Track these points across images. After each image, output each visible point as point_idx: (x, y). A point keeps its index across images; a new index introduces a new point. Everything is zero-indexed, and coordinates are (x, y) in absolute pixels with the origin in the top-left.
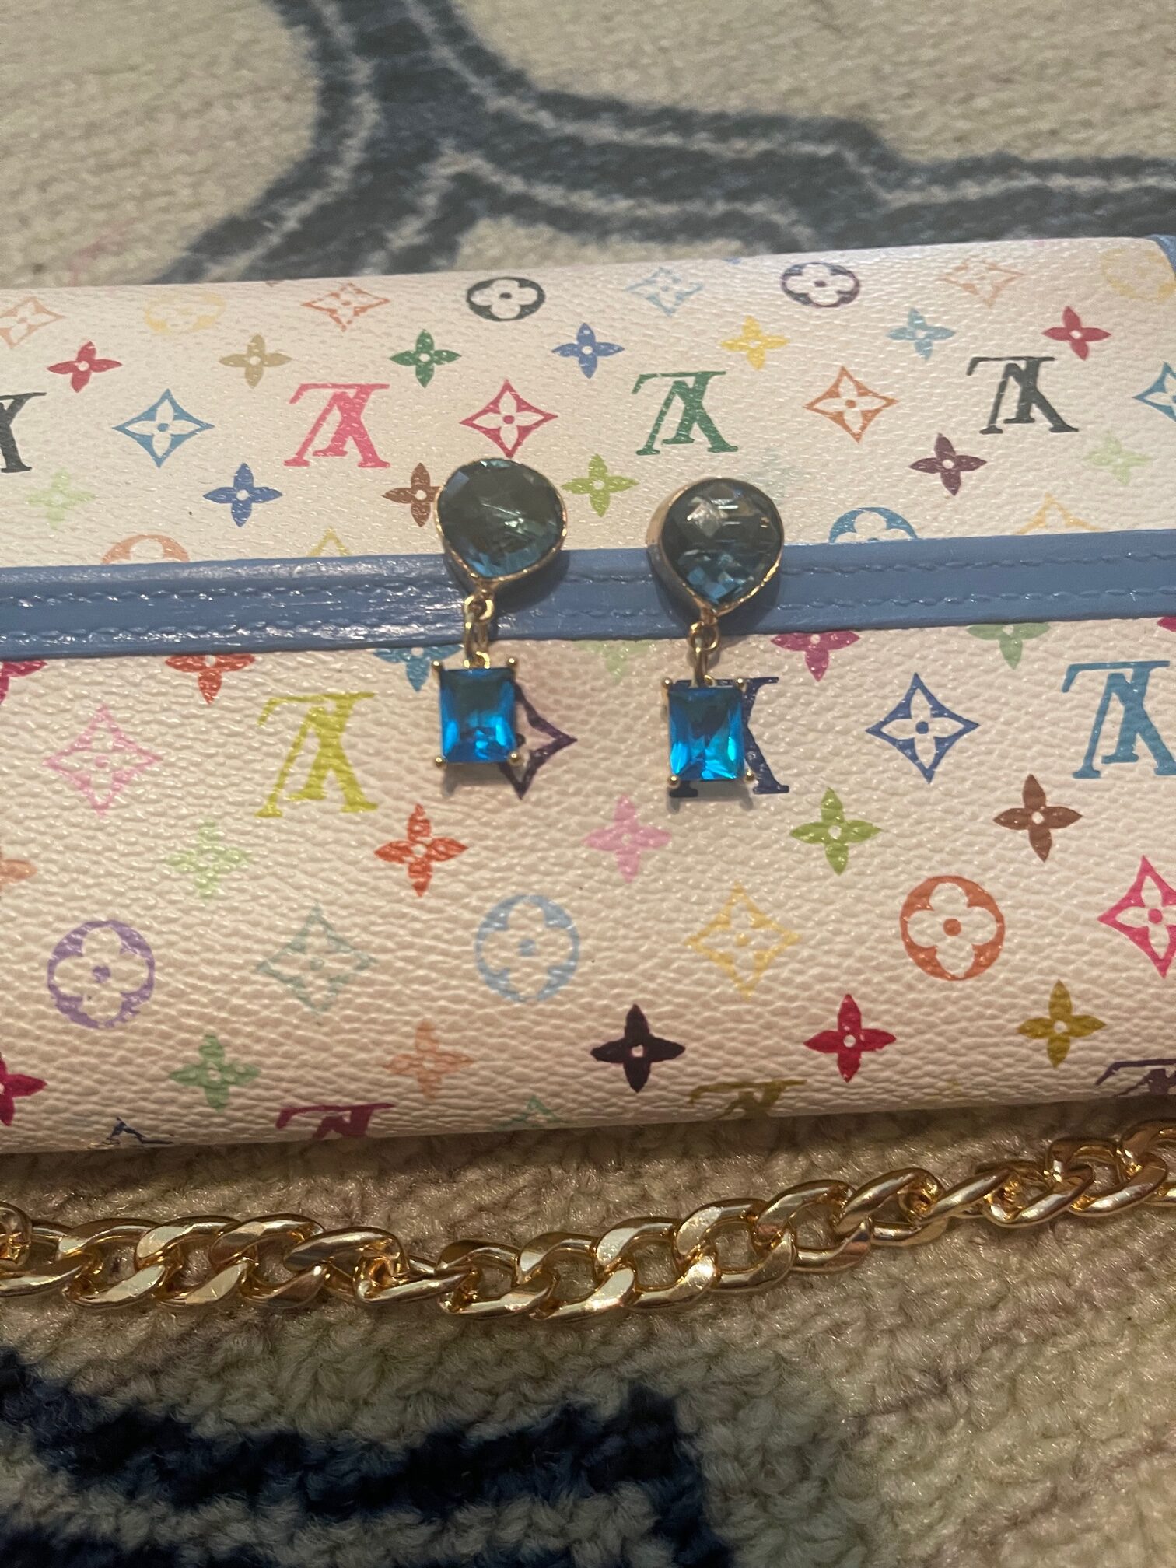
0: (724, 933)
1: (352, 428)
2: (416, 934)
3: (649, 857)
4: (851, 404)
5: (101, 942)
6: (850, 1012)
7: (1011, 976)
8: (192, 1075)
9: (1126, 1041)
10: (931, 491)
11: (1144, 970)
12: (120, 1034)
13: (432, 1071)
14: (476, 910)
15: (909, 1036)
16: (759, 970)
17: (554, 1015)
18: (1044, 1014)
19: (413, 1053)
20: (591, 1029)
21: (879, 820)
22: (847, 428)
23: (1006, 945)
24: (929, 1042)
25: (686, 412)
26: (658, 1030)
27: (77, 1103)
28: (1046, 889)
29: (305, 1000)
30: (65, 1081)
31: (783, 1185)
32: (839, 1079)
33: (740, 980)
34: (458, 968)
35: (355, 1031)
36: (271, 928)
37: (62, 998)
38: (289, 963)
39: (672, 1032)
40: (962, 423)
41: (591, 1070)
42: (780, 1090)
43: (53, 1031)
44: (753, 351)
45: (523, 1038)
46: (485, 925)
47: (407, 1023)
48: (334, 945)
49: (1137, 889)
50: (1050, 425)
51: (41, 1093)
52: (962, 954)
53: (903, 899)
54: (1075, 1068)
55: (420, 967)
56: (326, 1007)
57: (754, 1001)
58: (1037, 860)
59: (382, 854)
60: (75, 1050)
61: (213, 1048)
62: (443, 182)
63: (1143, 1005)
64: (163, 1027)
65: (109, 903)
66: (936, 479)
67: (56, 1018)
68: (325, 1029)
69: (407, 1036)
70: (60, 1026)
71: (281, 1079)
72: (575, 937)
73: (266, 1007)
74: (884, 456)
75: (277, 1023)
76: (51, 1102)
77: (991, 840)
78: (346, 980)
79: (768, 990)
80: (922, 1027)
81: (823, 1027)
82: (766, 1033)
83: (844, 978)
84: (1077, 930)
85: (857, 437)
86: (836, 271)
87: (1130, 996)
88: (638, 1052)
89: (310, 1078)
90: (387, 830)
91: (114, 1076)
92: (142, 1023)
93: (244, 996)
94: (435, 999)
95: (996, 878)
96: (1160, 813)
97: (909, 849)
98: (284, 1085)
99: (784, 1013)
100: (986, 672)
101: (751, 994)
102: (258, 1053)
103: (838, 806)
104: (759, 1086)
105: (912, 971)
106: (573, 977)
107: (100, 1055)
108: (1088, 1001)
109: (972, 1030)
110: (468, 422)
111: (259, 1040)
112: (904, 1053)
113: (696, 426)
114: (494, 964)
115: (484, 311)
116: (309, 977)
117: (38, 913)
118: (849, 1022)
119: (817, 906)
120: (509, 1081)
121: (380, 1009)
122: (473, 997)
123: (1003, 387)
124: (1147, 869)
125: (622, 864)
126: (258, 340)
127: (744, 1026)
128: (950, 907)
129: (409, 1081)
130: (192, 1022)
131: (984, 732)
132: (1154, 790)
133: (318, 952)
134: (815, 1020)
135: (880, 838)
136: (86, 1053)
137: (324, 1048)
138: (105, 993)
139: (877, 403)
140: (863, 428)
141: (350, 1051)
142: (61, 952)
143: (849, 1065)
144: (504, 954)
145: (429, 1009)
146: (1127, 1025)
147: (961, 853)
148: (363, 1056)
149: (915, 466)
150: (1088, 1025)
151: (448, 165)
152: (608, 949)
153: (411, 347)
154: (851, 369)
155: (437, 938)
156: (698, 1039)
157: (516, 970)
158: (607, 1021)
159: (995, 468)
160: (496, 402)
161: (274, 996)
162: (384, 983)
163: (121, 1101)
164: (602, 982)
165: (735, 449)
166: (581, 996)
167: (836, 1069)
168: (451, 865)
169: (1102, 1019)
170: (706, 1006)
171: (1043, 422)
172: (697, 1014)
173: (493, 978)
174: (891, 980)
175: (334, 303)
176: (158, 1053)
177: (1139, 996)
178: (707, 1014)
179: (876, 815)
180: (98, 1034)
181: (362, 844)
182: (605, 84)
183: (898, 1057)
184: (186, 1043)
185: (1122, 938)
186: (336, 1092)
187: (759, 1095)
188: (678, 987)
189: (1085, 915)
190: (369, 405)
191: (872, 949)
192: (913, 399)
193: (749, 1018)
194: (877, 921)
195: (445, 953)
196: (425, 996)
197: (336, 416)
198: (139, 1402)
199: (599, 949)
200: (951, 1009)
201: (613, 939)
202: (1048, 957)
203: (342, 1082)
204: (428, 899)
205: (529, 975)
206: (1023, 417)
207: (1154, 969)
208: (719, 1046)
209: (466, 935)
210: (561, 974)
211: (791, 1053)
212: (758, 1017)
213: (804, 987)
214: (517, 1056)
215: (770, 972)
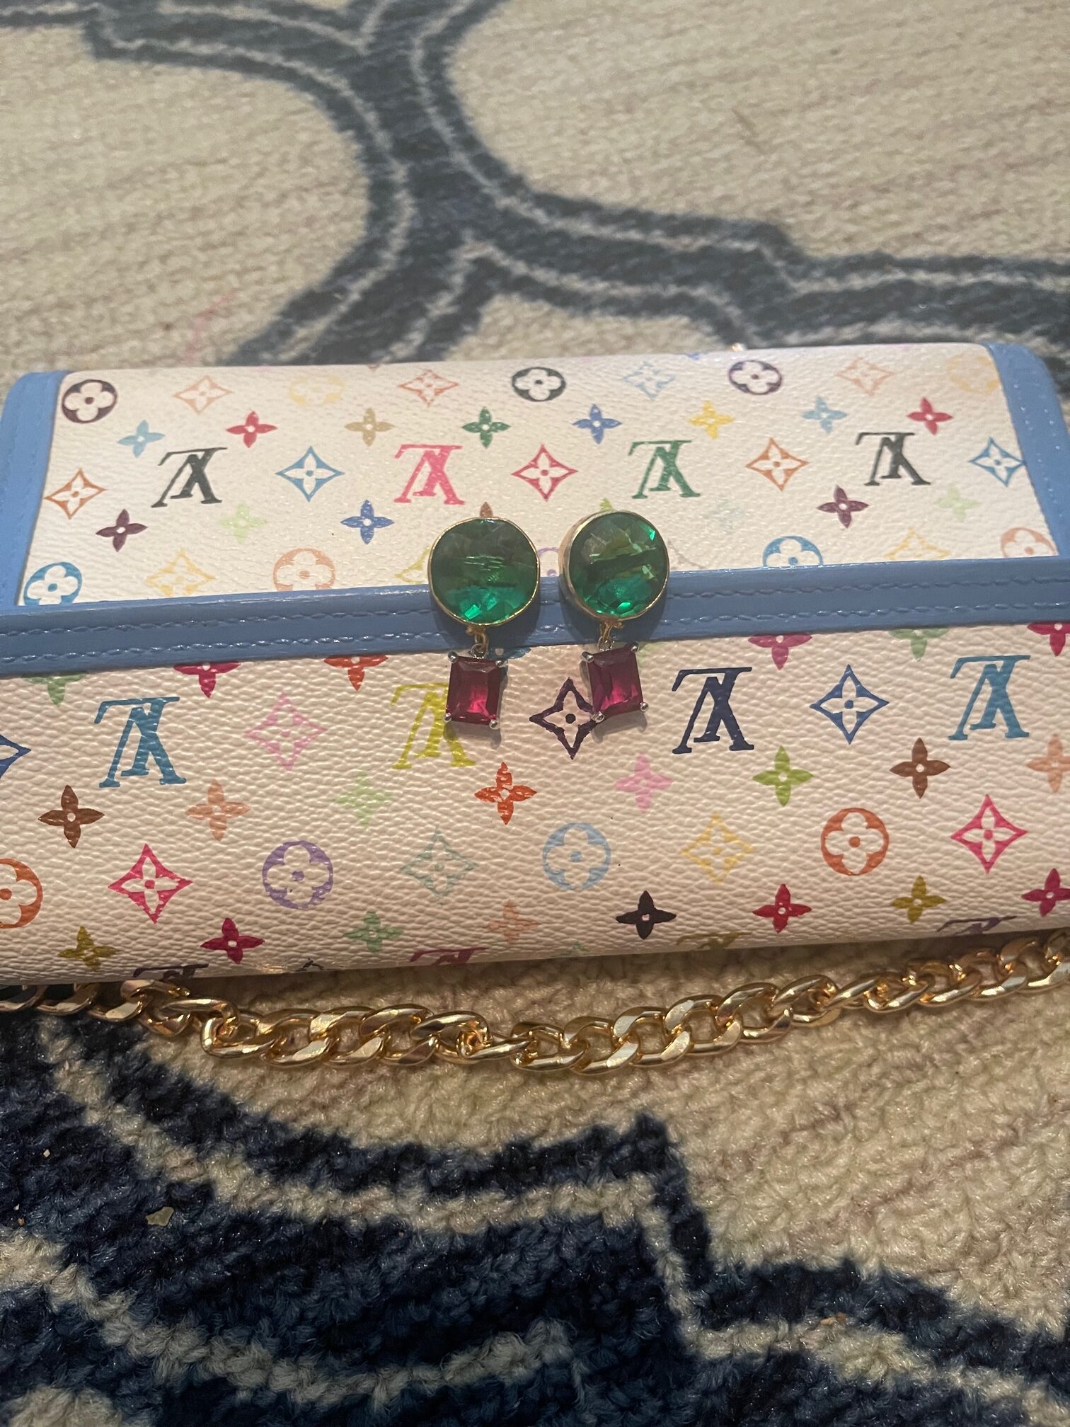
0: (706, 845)
1: (438, 477)
2: (504, 848)
3: (658, 795)
4: (777, 464)
5: (297, 855)
6: (784, 894)
7: (890, 873)
8: (359, 935)
9: (957, 909)
10: (832, 525)
11: (976, 869)
12: (311, 912)
13: (514, 930)
14: (543, 833)
15: (820, 908)
16: (727, 869)
17: (593, 897)
18: (908, 895)
19: (502, 919)
20: (616, 906)
21: (813, 769)
22: (774, 481)
23: (888, 853)
24: (833, 911)
25: (665, 469)
26: (660, 906)
27: (283, 951)
28: (920, 817)
29: (433, 889)
30: (276, 939)
31: (731, 988)
32: (774, 932)
33: (714, 876)
34: (531, 869)
35: (465, 907)
36: (408, 844)
37: (273, 891)
38: (420, 867)
39: (669, 907)
40: (853, 478)
41: (614, 928)
42: (734, 938)
43: (268, 911)
44: (710, 425)
45: (573, 911)
46: (549, 843)
47: (498, 903)
48: (451, 855)
49: (979, 817)
50: (911, 479)
51: (260, 946)
52: (860, 859)
53: (825, 823)
54: (924, 924)
55: (507, 869)
56: (446, 893)
57: (722, 889)
58: (916, 797)
59: (479, 795)
60: (283, 922)
61: (373, 919)
62: (467, 265)
63: (972, 889)
64: (340, 908)
65: (300, 830)
66: (835, 517)
67: (270, 903)
68: (446, 907)
69: (499, 910)
71: (416, 936)
72: (608, 850)
73: (407, 894)
74: (800, 501)
75: (415, 903)
76: (267, 951)
77: (887, 783)
78: (458, 877)
79: (732, 882)
80: (829, 903)
81: (766, 903)
82: (729, 907)
83: (782, 874)
84: (936, 844)
85: (781, 487)
86: (767, 367)
87: (964, 885)
88: (646, 918)
89: (435, 935)
90: (483, 779)
91: (308, 936)
92: (326, 905)
93: (393, 888)
94: (516, 889)
95: (887, 810)
97: (831, 789)
98: (418, 938)
99: (741, 895)
101: (722, 884)
102: (402, 921)
103: (786, 760)
104: (721, 936)
105: (826, 870)
106: (607, 875)
107: (299, 924)
108: (937, 887)
109: (861, 904)
110: (517, 474)
111: (403, 914)
112: (816, 917)
113: (672, 479)
114: (555, 867)
115: (524, 394)
116: (435, 875)
117: (254, 837)
118: (783, 900)
119: (767, 827)
120: (562, 934)
121: (481, 894)
122: (542, 887)
123: (880, 453)
124: (988, 803)
125: (640, 800)
126: (370, 412)
127: (715, 903)
128: (855, 829)
129: (499, 935)
130: (359, 904)
131: (892, 708)
133: (440, 859)
134: (761, 899)
135: (813, 782)
136: (290, 924)
137: (445, 918)
138: (302, 888)
139: (795, 464)
140: (786, 481)
141: (461, 919)
142: (270, 863)
143: (781, 925)
144: (563, 861)
145: (513, 894)
146: (961, 901)
147: (866, 793)
148: (469, 922)
149: (821, 508)
150: (935, 901)
151: (471, 251)
152: (629, 857)
153: (476, 419)
154: (777, 439)
155: (517, 851)
156: (685, 910)
157: (569, 871)
158: (627, 900)
159: (874, 509)
160: (535, 460)
161: (412, 888)
162: (484, 879)
163: (312, 949)
164: (625, 877)
165: (698, 495)
166: (611, 886)
167: (772, 926)
168: (526, 803)
169: (944, 897)
170: (691, 891)
171: (907, 478)
172: (686, 896)
173: (554, 875)
174: (813, 875)
175: (421, 386)
176: (337, 922)
177: (971, 885)
178: (692, 896)
179: (811, 766)
180: (299, 912)
181: (466, 789)
182: (582, 189)
183: (811, 919)
184: (355, 917)
185: (965, 849)
186: (451, 941)
187: (720, 940)
188: (673, 880)
189: (942, 834)
190: (449, 461)
191: (801, 856)
192: (819, 461)
193: (718, 898)
194: (806, 838)
195: (522, 860)
196: (510, 886)
197: (427, 468)
198: (315, 1126)
199: (623, 857)
200: (849, 892)
201: (632, 851)
202: (915, 861)
203: (455, 936)
204: (511, 826)
205: (577, 874)
206: (894, 474)
207: (982, 868)
208: (698, 915)
209: (536, 849)
210: (598, 873)
211: (743, 918)
212: (725, 897)
213: (755, 880)
214: (568, 921)
215: (733, 871)
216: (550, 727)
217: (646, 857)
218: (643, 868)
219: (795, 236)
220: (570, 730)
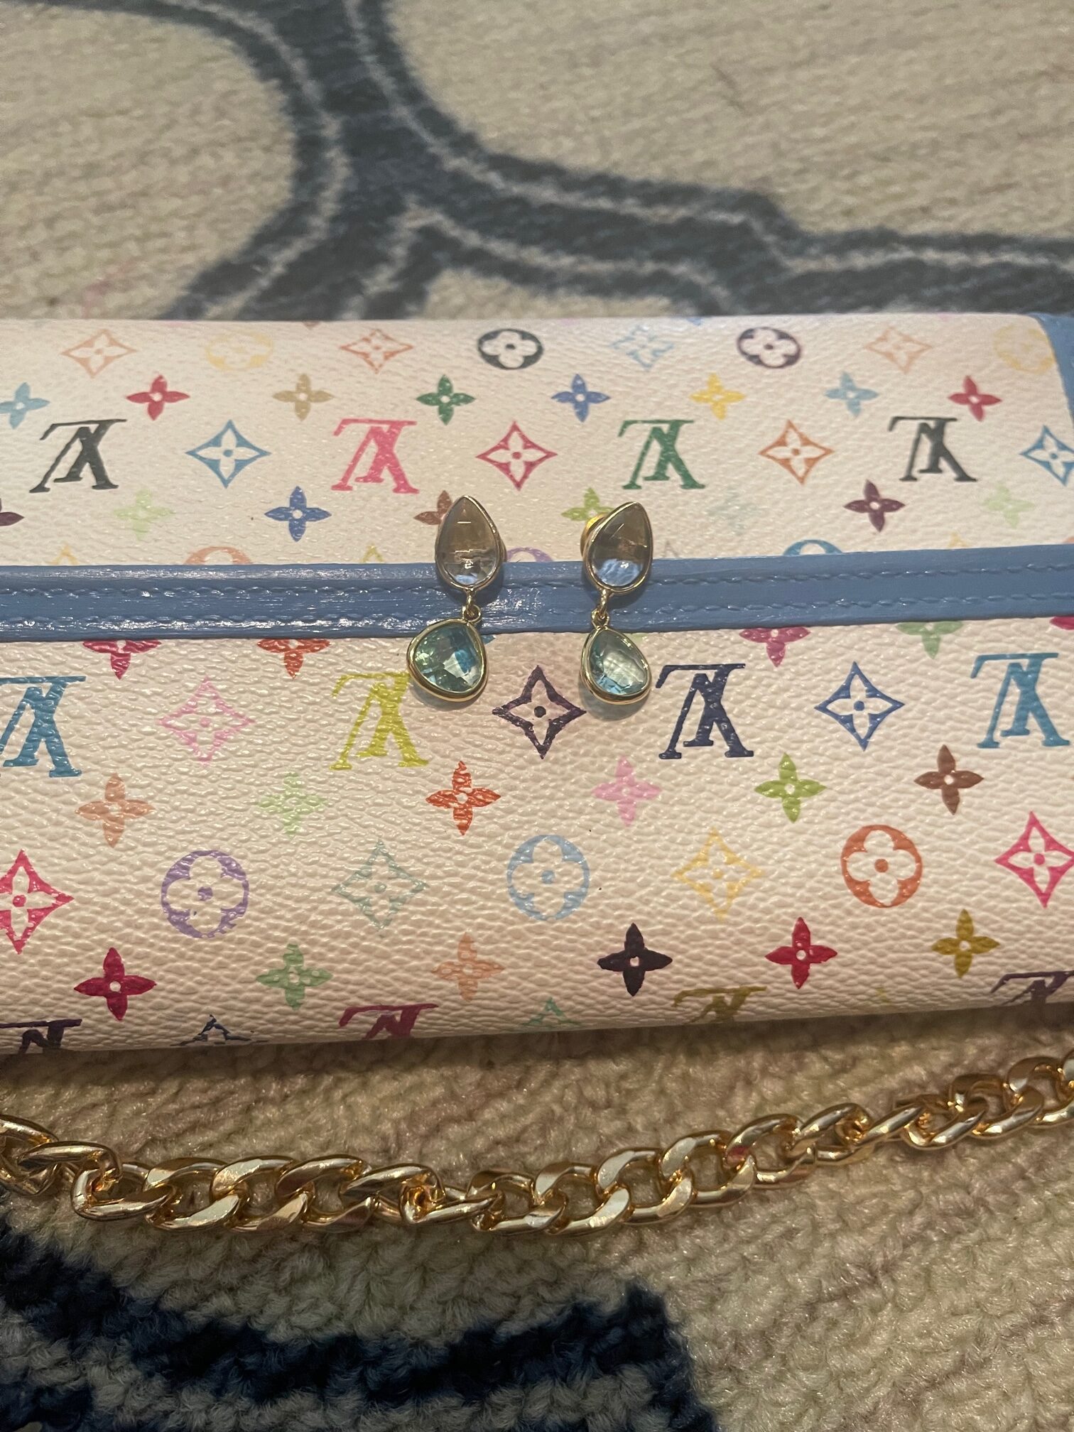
0: (704, 867)
1: (386, 458)
2: (460, 864)
3: (645, 806)
4: (796, 452)
5: (206, 868)
6: (802, 932)
7: (926, 904)
8: (276, 978)
9: (1015, 957)
11: (1030, 902)
12: (218, 943)
13: (470, 977)
14: (508, 846)
15: (848, 952)
16: (731, 897)
17: (569, 931)
18: (952, 935)
19: (456, 961)
20: (598, 943)
21: (825, 779)
23: (923, 880)
24: (863, 956)
25: (662, 454)
26: (651, 945)
27: (179, 1001)
28: (954, 836)
29: (371, 916)
30: (172, 982)
32: (792, 986)
33: (716, 906)
34: (493, 892)
35: (410, 942)
36: (343, 859)
37: (172, 912)
38: (356, 887)
39: (662, 946)
40: (886, 472)
41: (595, 976)
42: (746, 995)
43: (164, 939)
44: (716, 403)
45: (544, 950)
46: (515, 858)
47: (452, 936)
48: (393, 873)
49: (1025, 838)
50: (954, 475)
51: (150, 991)
52: (889, 887)
53: (844, 843)
54: (975, 979)
55: (463, 891)
56: (387, 923)
57: (727, 923)
58: (948, 813)
59: (432, 800)
60: (182, 956)
61: (294, 956)
62: (409, 234)
63: (1029, 929)
64: (254, 938)
65: (211, 837)
66: (865, 517)
67: (167, 929)
68: (386, 941)
69: (451, 946)
70: (170, 936)
71: (347, 982)
72: (586, 869)
73: (339, 922)
75: (348, 935)
76: (158, 1000)
77: (912, 797)
78: (404, 901)
79: (738, 914)
80: (858, 944)
81: (781, 944)
82: (736, 948)
83: (797, 905)
84: (978, 869)
86: (781, 335)
87: (1018, 922)
88: (635, 963)
89: (372, 981)
90: (436, 781)
91: (212, 978)
92: (237, 934)
93: (321, 913)
94: (474, 917)
95: (916, 828)
96: (1045, 777)
97: (847, 803)
98: (351, 987)
99: (750, 931)
100: (911, 661)
101: (726, 916)
102: (332, 960)
103: (792, 768)
104: (729, 992)
105: (851, 900)
106: (585, 901)
107: (202, 960)
108: (986, 925)
109: (897, 947)
111: (332, 949)
112: (844, 965)
113: (670, 466)
114: (521, 890)
115: (493, 360)
116: (375, 897)
117: (153, 844)
118: (801, 940)
119: (776, 847)
120: (532, 986)
121: (430, 924)
122: (504, 915)
123: (917, 442)
124: (1034, 822)
125: (623, 811)
126: (304, 378)
127: (718, 942)
128: (880, 850)
129: (452, 985)
130: (277, 934)
131: (909, 710)
132: (1042, 758)
133: (382, 877)
134: (774, 938)
135: (825, 794)
136: (191, 959)
137: (385, 956)
138: (209, 909)
139: (818, 452)
141: (406, 959)
142: (172, 877)
143: (801, 975)
144: (529, 882)
145: (469, 925)
146: (1017, 945)
147: (890, 807)
148: (415, 963)
149: (848, 506)
150: (987, 944)
151: (415, 218)
152: (612, 879)
153: (434, 390)
154: (795, 422)
155: (477, 868)
156: (682, 952)
157: (539, 895)
158: (611, 937)
159: (912, 510)
160: (506, 439)
161: (345, 914)
162: (434, 904)
163: (215, 999)
164: (607, 905)
165: (703, 486)
166: (591, 916)
167: (790, 978)
168: (487, 810)
169: (997, 940)
170: (689, 925)
171: (949, 473)
172: (682, 932)
173: (521, 901)
174: (835, 907)
175: (367, 348)
176: (250, 959)
177: (1026, 922)
178: (690, 932)
179: (823, 775)
180: (203, 943)
181: (416, 792)
182: (544, 150)
183: (837, 968)
184: (272, 951)
185: (1013, 877)
186: (393, 993)
187: (728, 999)
188: (668, 910)
189: (985, 858)
190: (400, 439)
191: (819, 882)
193: (722, 935)
194: (822, 860)
195: (483, 880)
196: (466, 914)
197: (373, 447)
199: (605, 879)
200: (881, 930)
201: (616, 871)
202: (955, 891)
203: (397, 985)
204: (469, 836)
205: (549, 899)
206: (934, 468)
207: (1038, 902)
208: (699, 958)
209: (500, 865)
210: (577, 897)
211: (755, 965)
212: (731, 934)
213: (767, 911)
214: (539, 965)
215: (739, 899)
216: (515, 720)
217: (632, 880)
218: (630, 894)
219: (787, 207)
220: (539, 724)
